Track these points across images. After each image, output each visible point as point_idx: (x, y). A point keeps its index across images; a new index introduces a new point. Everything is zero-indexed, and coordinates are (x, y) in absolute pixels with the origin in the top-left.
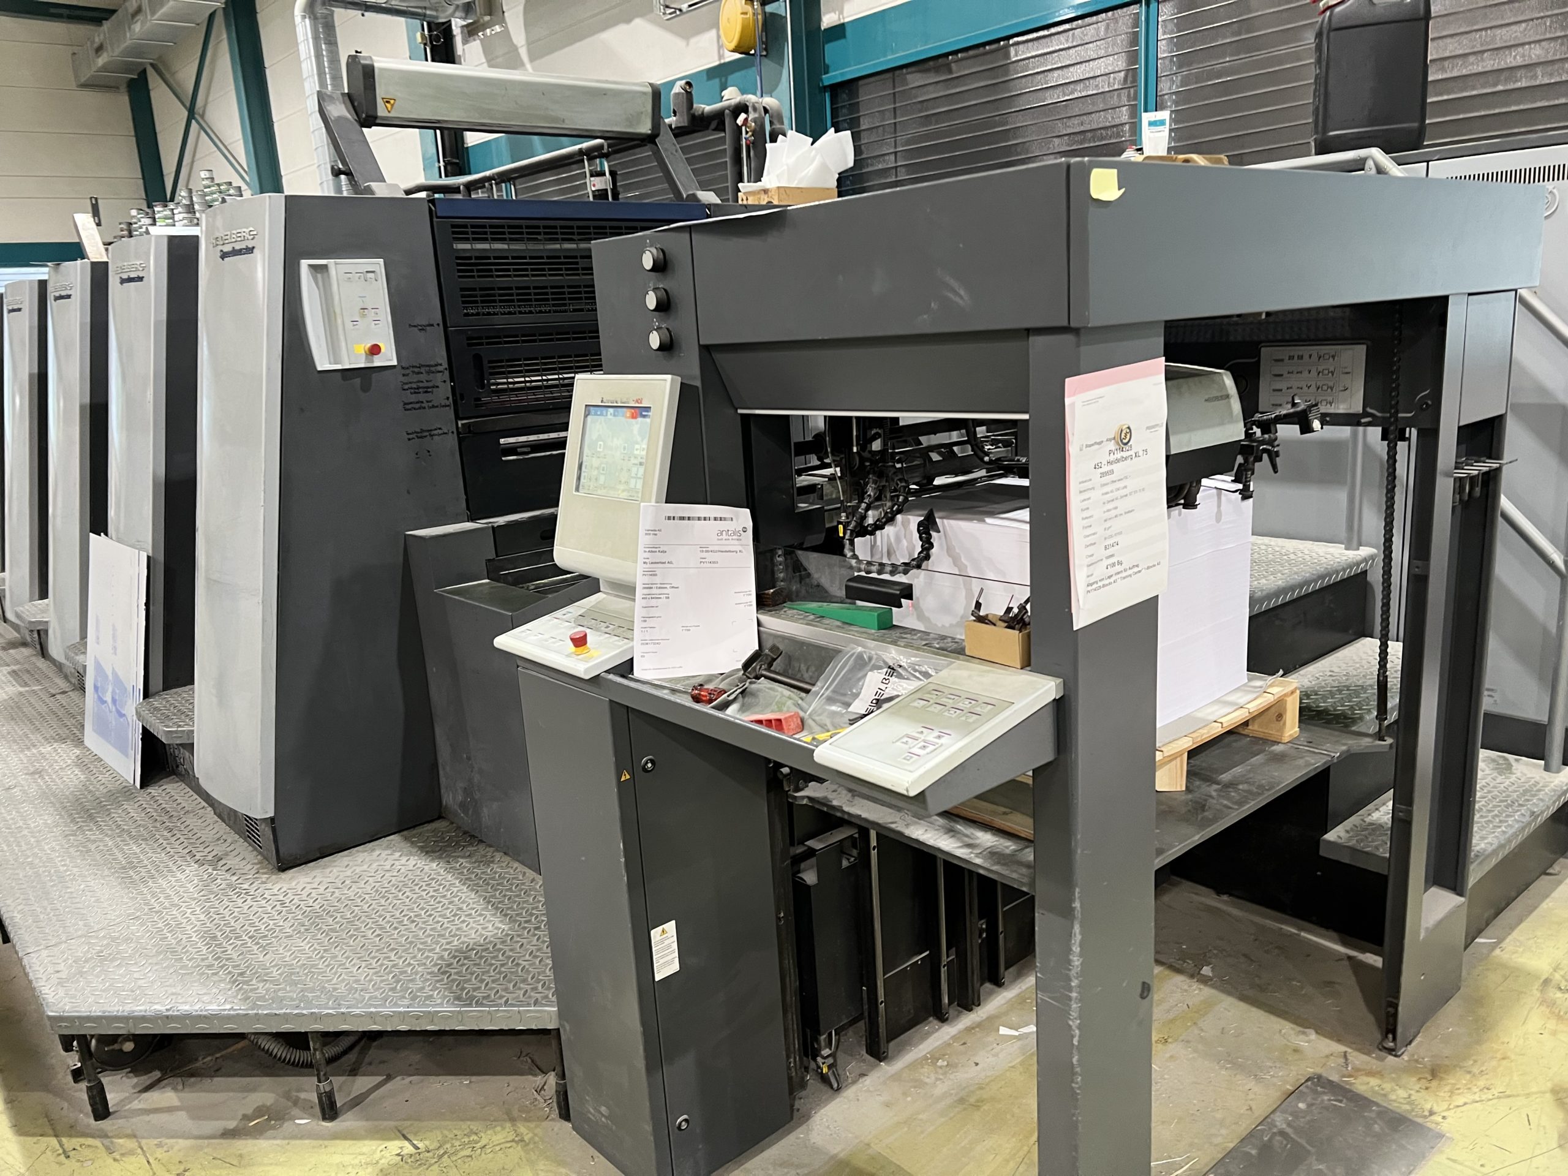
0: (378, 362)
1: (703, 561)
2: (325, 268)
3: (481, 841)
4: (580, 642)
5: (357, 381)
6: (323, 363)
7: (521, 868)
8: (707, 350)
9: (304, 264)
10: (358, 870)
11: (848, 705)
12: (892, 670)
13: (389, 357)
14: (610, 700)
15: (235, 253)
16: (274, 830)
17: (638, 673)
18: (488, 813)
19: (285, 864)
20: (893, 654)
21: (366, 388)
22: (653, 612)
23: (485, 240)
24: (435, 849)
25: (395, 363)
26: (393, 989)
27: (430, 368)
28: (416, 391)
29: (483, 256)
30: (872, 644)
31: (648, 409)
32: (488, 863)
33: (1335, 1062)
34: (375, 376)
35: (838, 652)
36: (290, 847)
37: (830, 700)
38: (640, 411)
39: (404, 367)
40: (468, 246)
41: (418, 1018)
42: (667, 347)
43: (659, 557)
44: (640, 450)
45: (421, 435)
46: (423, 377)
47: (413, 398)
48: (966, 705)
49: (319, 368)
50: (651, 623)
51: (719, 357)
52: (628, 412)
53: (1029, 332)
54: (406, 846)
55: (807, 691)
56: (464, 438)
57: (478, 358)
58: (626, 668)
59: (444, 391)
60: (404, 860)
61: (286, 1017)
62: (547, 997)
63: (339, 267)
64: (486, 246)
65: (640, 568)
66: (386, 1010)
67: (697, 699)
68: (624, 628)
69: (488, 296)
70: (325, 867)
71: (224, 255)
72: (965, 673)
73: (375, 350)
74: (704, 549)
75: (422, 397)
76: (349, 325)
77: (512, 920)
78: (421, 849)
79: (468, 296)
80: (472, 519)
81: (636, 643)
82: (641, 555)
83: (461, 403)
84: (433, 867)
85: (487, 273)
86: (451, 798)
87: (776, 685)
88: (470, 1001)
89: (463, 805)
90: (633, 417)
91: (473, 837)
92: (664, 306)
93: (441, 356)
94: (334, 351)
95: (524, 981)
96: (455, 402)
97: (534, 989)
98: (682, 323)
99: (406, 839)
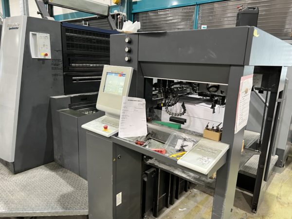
0: (47, 58)
1: (135, 110)
2: (35, 34)
3: (64, 167)
4: (106, 128)
5: (42, 61)
6: (33, 56)
7: (75, 174)
8: (139, 62)
9: (31, 33)
10: (35, 174)
11: (174, 147)
12: (185, 140)
13: (49, 57)
14: (113, 143)
15: (13, 28)
16: (14, 165)
17: (119, 136)
18: (66, 161)
19: (16, 172)
20: (184, 135)
21: (43, 63)
22: (123, 122)
23: (73, 33)
24: (53, 169)
25: (50, 58)
26: (47, 206)
27: (59, 60)
28: (55, 65)
29: (72, 37)
30: (177, 132)
31: (125, 74)
32: (66, 173)
33: (245, 215)
34: (46, 61)
35: (170, 134)
36: (17, 169)
37: (169, 145)
38: (122, 75)
39: (52, 59)
40: (69, 34)
41: (53, 213)
42: (129, 61)
43: (125, 109)
44: (122, 84)
45: (55, 75)
46: (57, 62)
47: (54, 67)
48: (210, 150)
49: (33, 57)
50: (123, 124)
51: (142, 64)
52: (119, 75)
53: (230, 65)
54: (46, 168)
55: (164, 143)
56: (65, 76)
57: (69, 59)
58: (117, 135)
59: (61, 66)
60: (46, 172)
61: (19, 213)
62: (85, 207)
63: (39, 35)
64: (73, 34)
65: (122, 111)
66: (45, 211)
67: (137, 143)
68: (116, 125)
69: (73, 46)
70: (26, 173)
71: (10, 29)
72: (206, 142)
73: (46, 55)
74: (135, 108)
75: (56, 66)
76: (40, 49)
77: (74, 187)
78: (50, 169)
79: (68, 45)
80: (65, 95)
81: (119, 129)
82: (122, 108)
83: (65, 69)
84: (53, 174)
85: (72, 40)
86: (56, 157)
87: (156, 141)
88: (66, 209)
89: (60, 159)
90: (120, 76)
91: (62, 166)
92: (129, 51)
93: (61, 58)
94: (36, 54)
95: (79, 203)
96: (63, 69)
97: (82, 205)
98: (134, 56)
99: (46, 166)
